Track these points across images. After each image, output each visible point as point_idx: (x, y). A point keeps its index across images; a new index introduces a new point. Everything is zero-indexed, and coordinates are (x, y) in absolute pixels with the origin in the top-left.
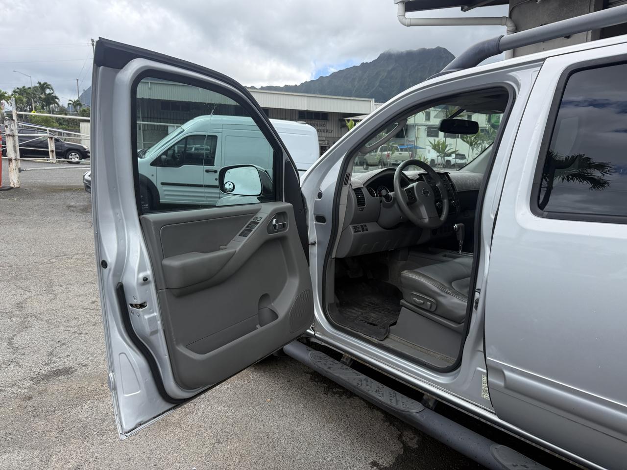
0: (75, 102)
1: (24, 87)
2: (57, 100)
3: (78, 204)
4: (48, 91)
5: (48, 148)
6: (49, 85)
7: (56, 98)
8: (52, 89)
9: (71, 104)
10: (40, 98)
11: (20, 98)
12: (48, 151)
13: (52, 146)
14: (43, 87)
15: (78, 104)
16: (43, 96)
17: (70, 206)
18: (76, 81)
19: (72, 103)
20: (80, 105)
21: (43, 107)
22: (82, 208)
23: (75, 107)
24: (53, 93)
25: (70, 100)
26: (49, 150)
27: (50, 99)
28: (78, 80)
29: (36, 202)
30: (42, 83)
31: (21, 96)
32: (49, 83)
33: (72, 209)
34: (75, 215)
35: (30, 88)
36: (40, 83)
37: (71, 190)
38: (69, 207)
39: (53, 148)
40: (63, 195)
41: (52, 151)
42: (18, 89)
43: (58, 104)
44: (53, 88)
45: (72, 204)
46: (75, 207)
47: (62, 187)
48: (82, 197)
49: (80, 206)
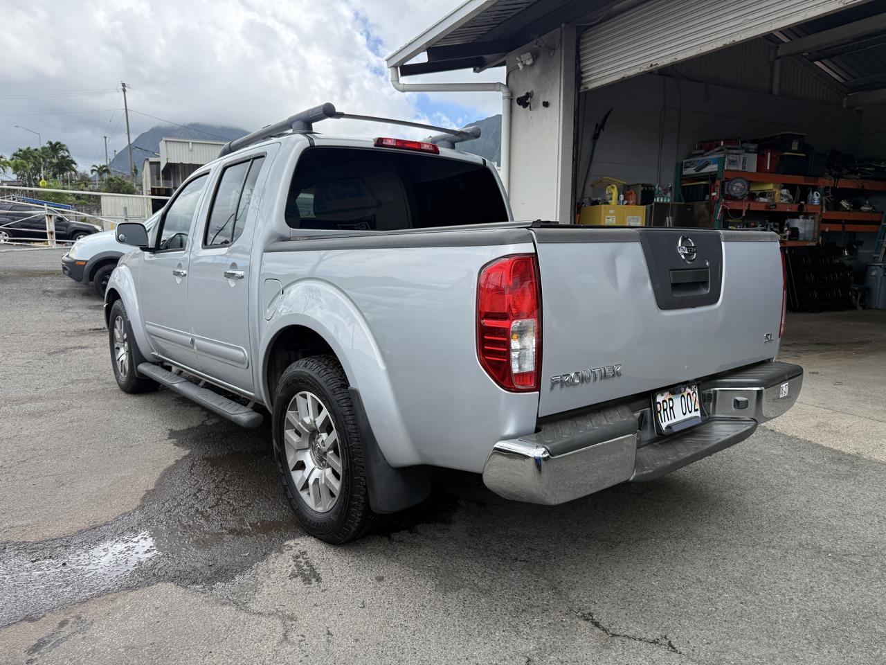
0: (101, 168)
1: (28, 148)
2: (74, 165)
3: (56, 288)
4: (61, 153)
5: (46, 229)
6: (64, 145)
7: (73, 162)
8: (67, 150)
9: (95, 170)
10: (51, 163)
11: (22, 163)
12: (46, 233)
13: (50, 226)
14: (55, 148)
15: (105, 171)
16: (55, 161)
17: (47, 291)
18: (104, 139)
19: (97, 169)
20: (107, 171)
21: (54, 176)
22: (60, 292)
23: (100, 174)
24: (68, 157)
25: (94, 166)
26: (47, 231)
27: (64, 164)
28: (105, 137)
29: (8, 286)
30: (53, 143)
31: (24, 161)
32: (63, 143)
33: (49, 294)
34: (49, 300)
35: (36, 150)
36: (51, 143)
37: (52, 274)
38: (45, 292)
39: (53, 229)
40: (41, 279)
41: (51, 233)
42: (21, 150)
43: (75, 171)
44: (69, 149)
45: (49, 288)
46: (52, 292)
47: (44, 271)
48: (63, 281)
49: (58, 290)
